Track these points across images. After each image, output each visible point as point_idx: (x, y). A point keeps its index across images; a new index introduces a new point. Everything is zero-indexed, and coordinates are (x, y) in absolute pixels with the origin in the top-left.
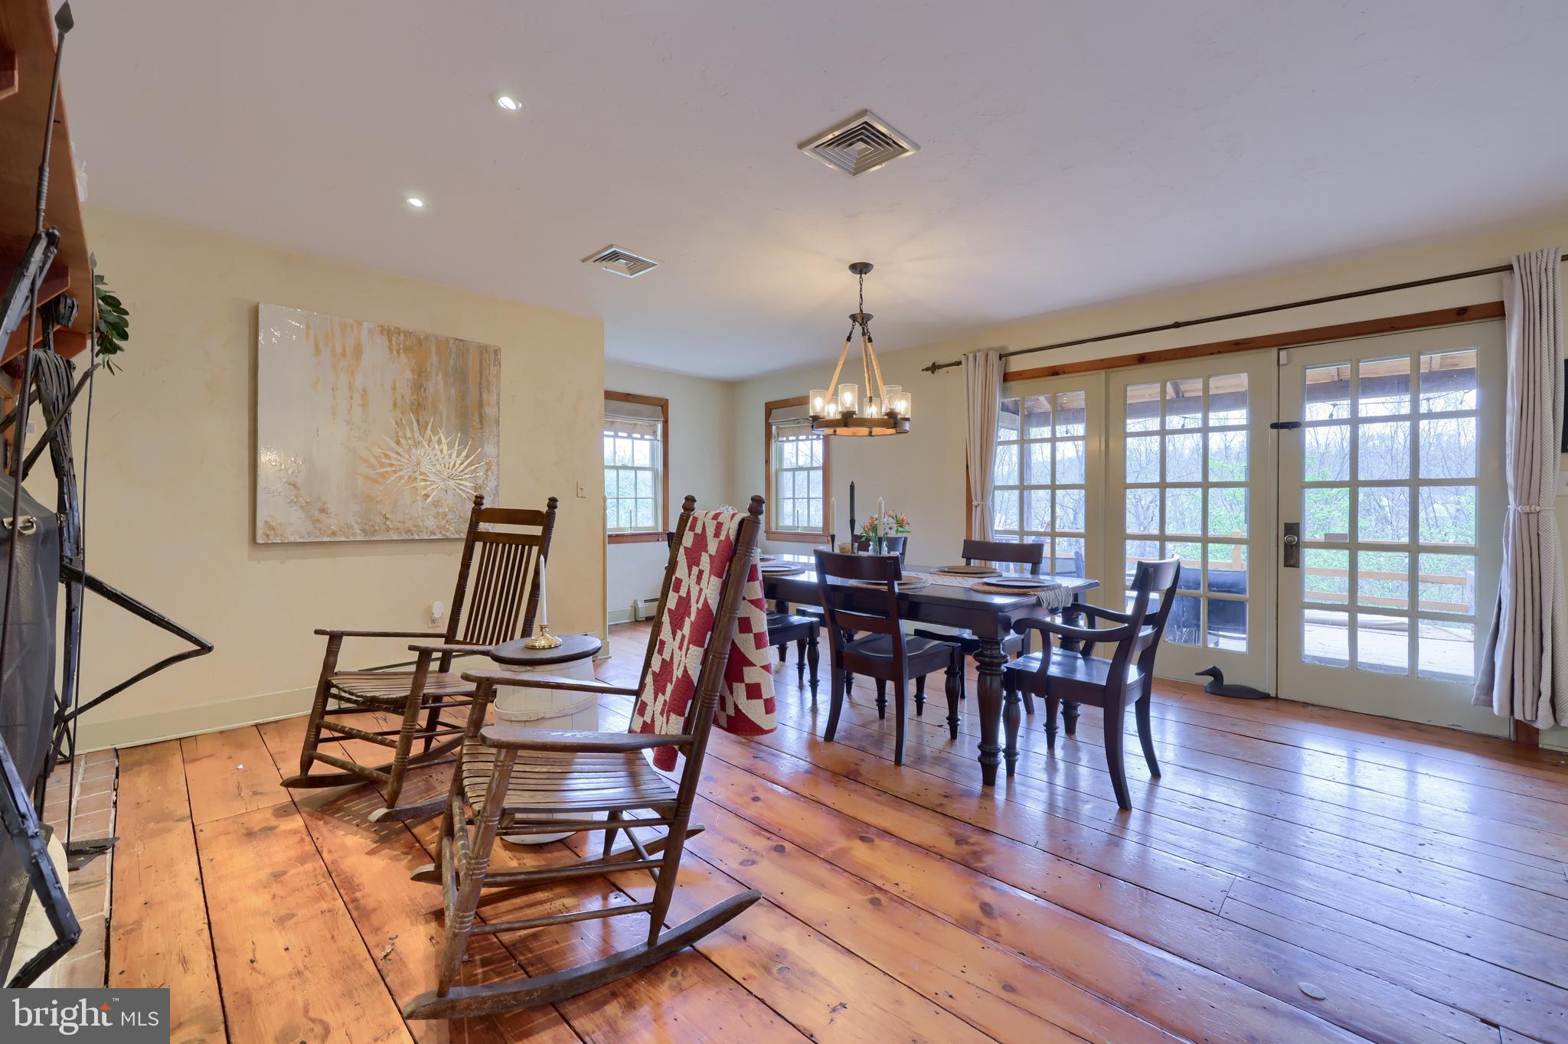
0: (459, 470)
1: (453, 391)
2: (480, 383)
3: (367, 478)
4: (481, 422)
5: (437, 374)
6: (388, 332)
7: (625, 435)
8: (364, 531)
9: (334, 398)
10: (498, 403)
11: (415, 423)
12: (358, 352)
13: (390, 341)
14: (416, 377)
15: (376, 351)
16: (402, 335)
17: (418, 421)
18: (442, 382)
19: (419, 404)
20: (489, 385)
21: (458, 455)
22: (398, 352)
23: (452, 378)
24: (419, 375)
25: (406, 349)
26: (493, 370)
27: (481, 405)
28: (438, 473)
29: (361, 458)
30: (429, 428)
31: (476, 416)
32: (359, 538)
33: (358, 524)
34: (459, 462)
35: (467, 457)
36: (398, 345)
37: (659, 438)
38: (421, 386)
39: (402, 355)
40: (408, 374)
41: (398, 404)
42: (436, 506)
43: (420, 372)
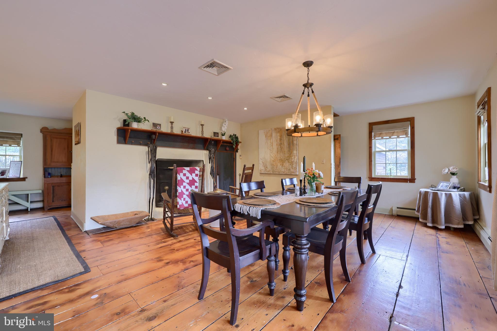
1: (287, 139)
4: (293, 146)
6: (275, 129)
9: (268, 145)
11: (280, 148)
12: (271, 135)
13: (276, 131)
15: (274, 135)
16: (278, 129)
18: (285, 137)
19: (281, 143)
21: (288, 154)
22: (277, 133)
25: (279, 132)
27: (293, 141)
28: (285, 159)
29: (272, 157)
30: (283, 149)
31: (292, 144)
32: (272, 173)
34: (288, 156)
35: (290, 154)
36: (277, 131)
37: (409, 135)
38: (281, 139)
39: (278, 134)
40: (279, 137)
41: (277, 144)
42: (284, 166)
43: (281, 136)
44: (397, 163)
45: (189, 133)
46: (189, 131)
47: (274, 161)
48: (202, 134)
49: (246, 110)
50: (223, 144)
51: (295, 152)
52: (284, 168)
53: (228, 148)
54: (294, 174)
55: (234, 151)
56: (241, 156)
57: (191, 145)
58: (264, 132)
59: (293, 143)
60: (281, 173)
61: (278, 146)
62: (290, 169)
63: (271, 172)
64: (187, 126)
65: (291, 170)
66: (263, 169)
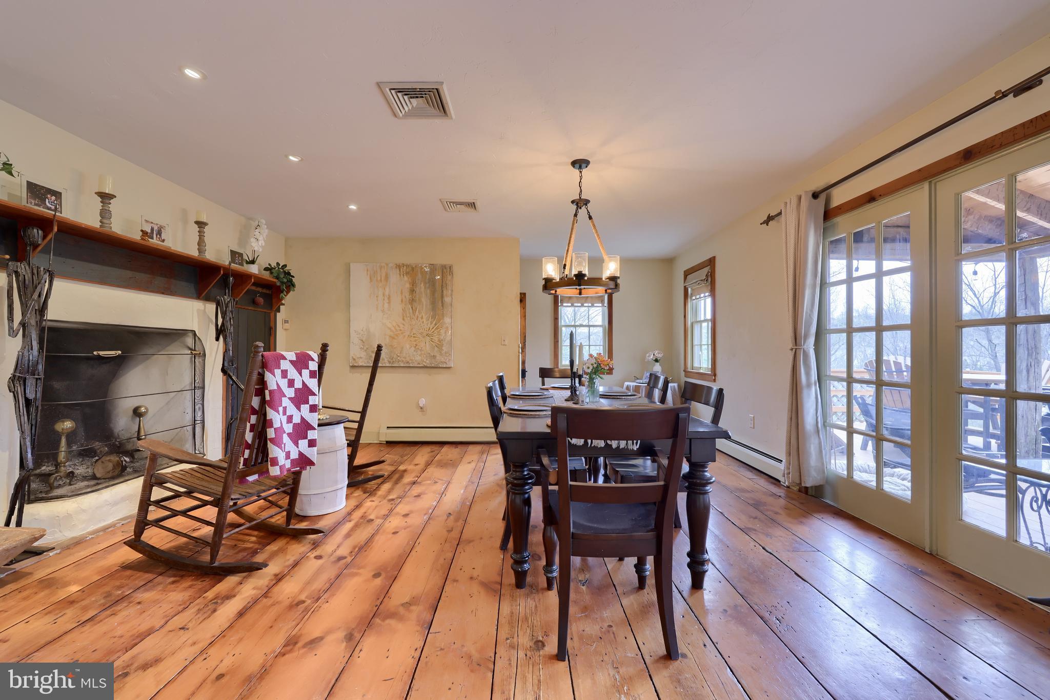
0: (432, 331)
1: (428, 291)
2: (442, 285)
3: (390, 336)
4: (443, 306)
5: (421, 284)
6: (399, 267)
7: (579, 305)
8: (389, 362)
9: (377, 300)
10: (452, 295)
11: (411, 309)
12: (387, 278)
13: (400, 271)
14: (411, 286)
15: (394, 277)
16: (405, 267)
17: (412, 308)
18: (423, 287)
19: (413, 300)
20: (447, 285)
21: (431, 323)
22: (403, 275)
23: (428, 284)
24: (413, 285)
25: (407, 273)
26: (449, 277)
27: (442, 297)
28: (421, 333)
29: (388, 327)
30: (417, 311)
31: (440, 302)
32: (387, 365)
33: (387, 358)
34: (431, 328)
35: (436, 324)
36: (403, 272)
37: (606, 304)
38: (413, 290)
39: (405, 276)
40: (408, 286)
41: (404, 301)
42: (420, 350)
43: (413, 283)
44: (589, 346)
45: (163, 241)
46: (163, 236)
47: (393, 338)
48: (201, 250)
49: (351, 210)
50: (254, 288)
51: (447, 320)
52: (421, 354)
53: (261, 300)
54: (444, 366)
55: (271, 309)
56: (288, 323)
57: (160, 281)
58: (367, 270)
59: (442, 302)
60: (411, 365)
61: (405, 305)
62: (434, 357)
63: (385, 363)
64: (159, 219)
65: (438, 358)
66: (362, 356)
